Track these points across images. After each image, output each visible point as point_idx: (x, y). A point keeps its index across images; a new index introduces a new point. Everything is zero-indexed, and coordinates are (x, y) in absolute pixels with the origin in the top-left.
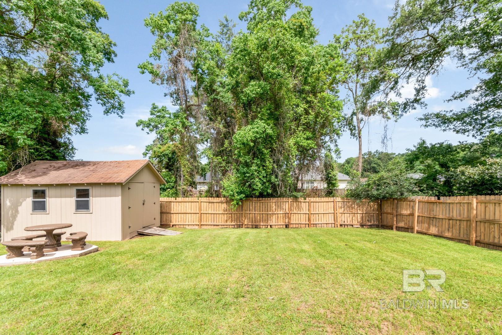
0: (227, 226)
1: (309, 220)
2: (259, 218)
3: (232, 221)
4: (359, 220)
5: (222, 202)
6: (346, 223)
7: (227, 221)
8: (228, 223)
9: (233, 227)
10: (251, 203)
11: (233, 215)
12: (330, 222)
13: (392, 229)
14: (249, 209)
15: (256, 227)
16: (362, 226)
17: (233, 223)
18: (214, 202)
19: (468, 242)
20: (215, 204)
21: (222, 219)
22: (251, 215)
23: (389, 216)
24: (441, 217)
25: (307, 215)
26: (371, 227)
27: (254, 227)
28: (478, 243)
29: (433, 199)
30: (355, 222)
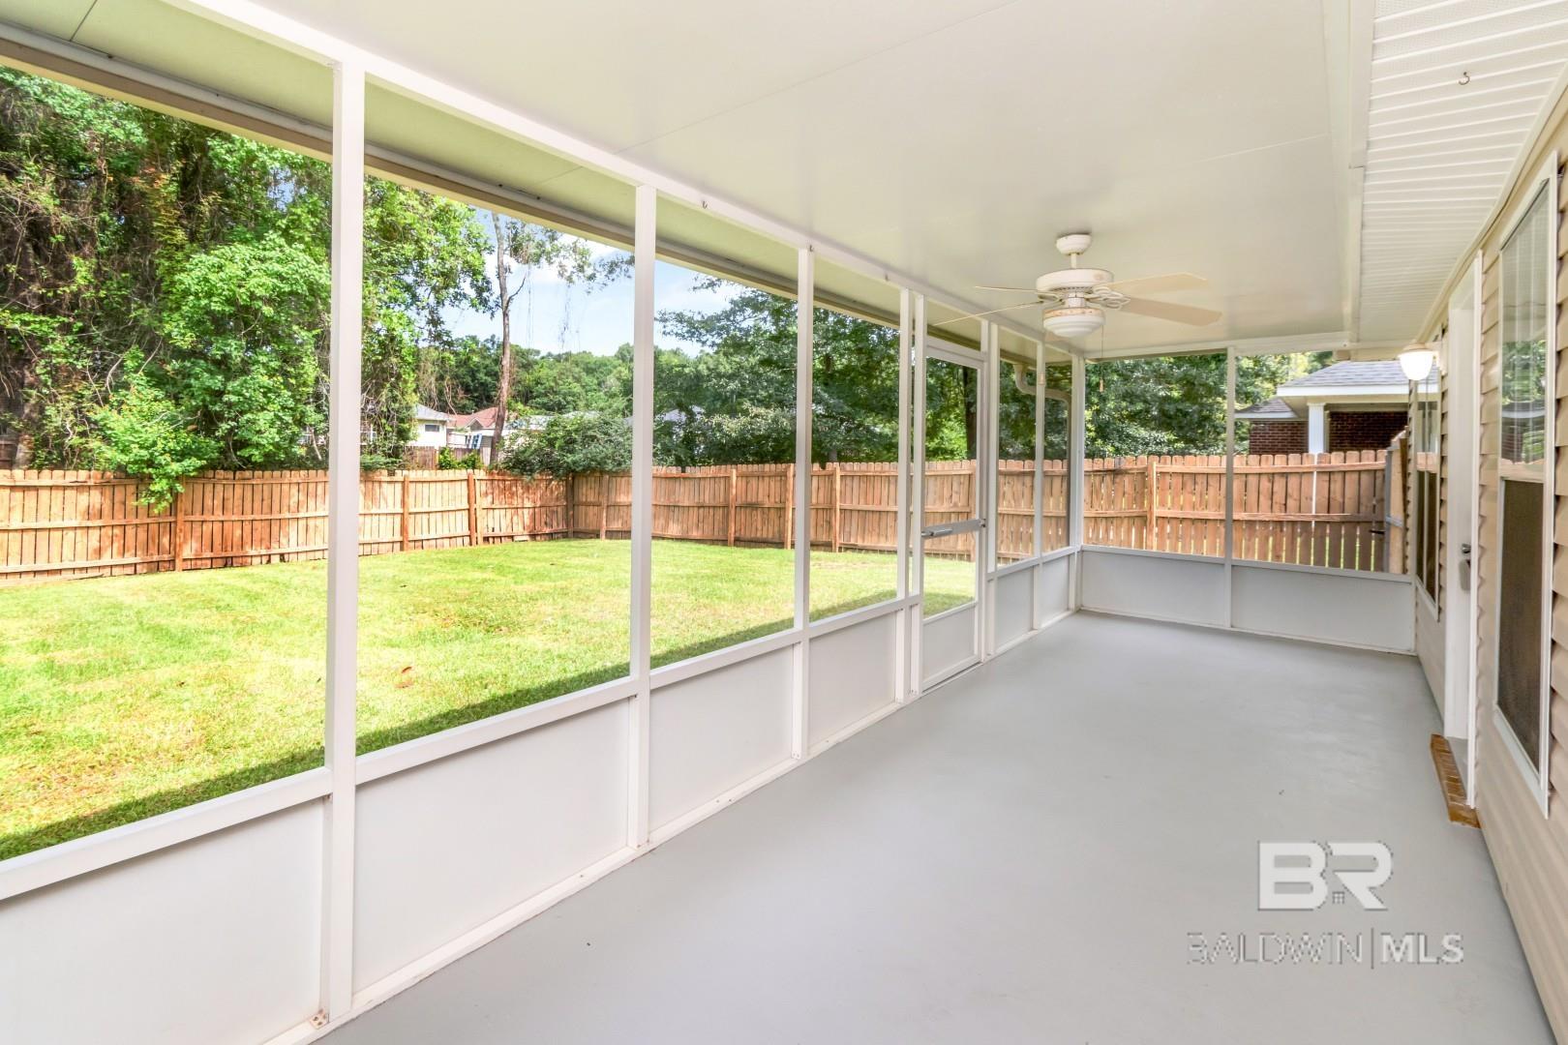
0: (100, 571)
1: (403, 530)
2: (238, 532)
3: (123, 552)
4: (527, 521)
5: (81, 487)
6: (497, 533)
7: (99, 552)
8: (106, 560)
9: (130, 570)
10: (209, 488)
11: (130, 531)
12: (459, 532)
13: (598, 536)
14: (198, 507)
15: (228, 563)
16: (533, 536)
17: (130, 559)
18: (36, 488)
19: (724, 542)
20: (44, 494)
21: (74, 550)
22: (207, 528)
23: (592, 510)
24: (686, 504)
25: (398, 519)
26: (551, 536)
27: (221, 562)
28: (739, 542)
29: (675, 471)
30: (518, 529)
